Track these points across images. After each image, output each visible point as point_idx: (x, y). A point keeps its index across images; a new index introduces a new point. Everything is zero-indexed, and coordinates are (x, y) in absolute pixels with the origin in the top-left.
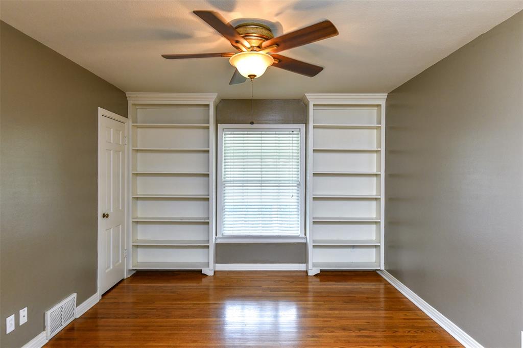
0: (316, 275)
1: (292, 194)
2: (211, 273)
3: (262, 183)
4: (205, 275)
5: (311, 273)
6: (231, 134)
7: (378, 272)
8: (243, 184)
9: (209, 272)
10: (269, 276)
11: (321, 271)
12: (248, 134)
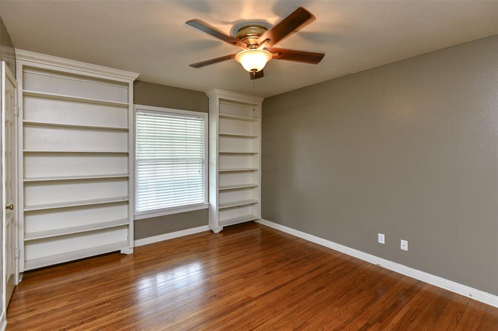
0: (221, 232)
1: (198, 170)
2: (131, 252)
3: (174, 161)
4: (124, 255)
5: (216, 231)
6: (145, 115)
7: (256, 221)
8: (156, 162)
9: (128, 250)
10: (186, 241)
11: (224, 227)
12: (160, 117)
